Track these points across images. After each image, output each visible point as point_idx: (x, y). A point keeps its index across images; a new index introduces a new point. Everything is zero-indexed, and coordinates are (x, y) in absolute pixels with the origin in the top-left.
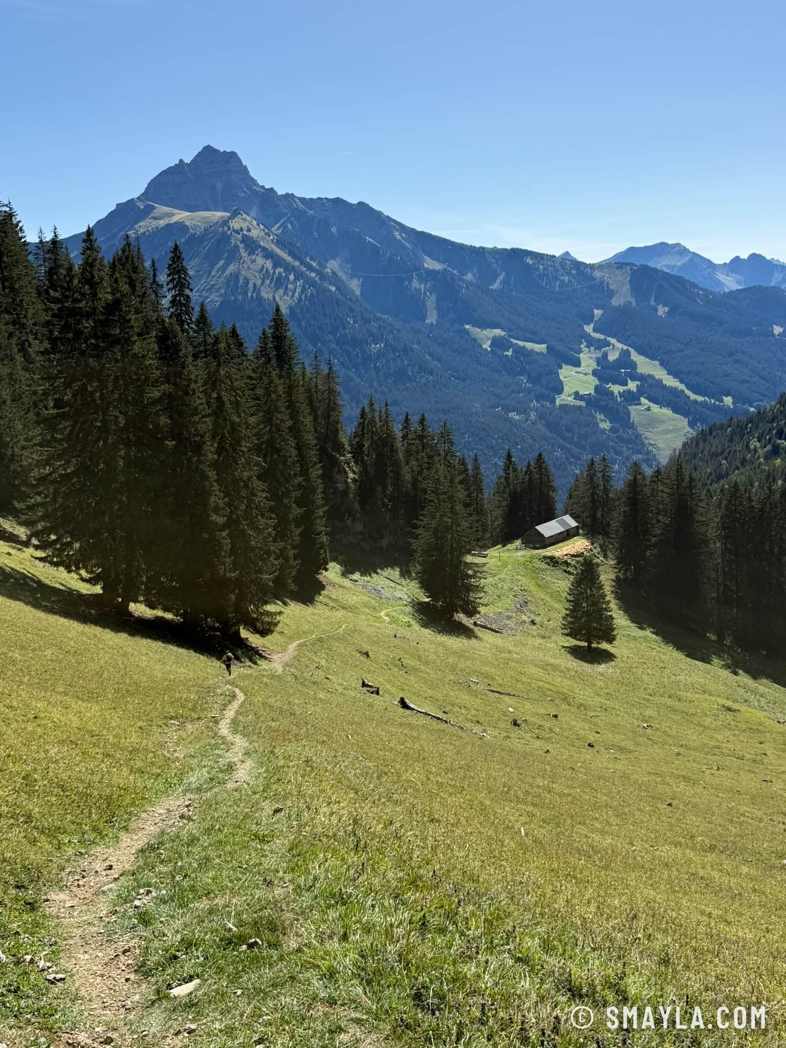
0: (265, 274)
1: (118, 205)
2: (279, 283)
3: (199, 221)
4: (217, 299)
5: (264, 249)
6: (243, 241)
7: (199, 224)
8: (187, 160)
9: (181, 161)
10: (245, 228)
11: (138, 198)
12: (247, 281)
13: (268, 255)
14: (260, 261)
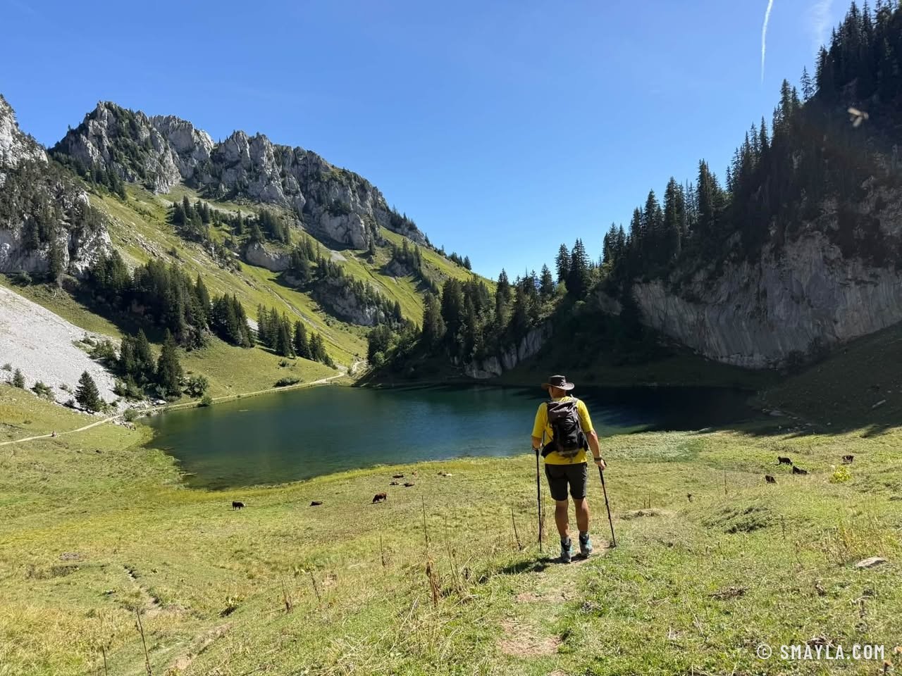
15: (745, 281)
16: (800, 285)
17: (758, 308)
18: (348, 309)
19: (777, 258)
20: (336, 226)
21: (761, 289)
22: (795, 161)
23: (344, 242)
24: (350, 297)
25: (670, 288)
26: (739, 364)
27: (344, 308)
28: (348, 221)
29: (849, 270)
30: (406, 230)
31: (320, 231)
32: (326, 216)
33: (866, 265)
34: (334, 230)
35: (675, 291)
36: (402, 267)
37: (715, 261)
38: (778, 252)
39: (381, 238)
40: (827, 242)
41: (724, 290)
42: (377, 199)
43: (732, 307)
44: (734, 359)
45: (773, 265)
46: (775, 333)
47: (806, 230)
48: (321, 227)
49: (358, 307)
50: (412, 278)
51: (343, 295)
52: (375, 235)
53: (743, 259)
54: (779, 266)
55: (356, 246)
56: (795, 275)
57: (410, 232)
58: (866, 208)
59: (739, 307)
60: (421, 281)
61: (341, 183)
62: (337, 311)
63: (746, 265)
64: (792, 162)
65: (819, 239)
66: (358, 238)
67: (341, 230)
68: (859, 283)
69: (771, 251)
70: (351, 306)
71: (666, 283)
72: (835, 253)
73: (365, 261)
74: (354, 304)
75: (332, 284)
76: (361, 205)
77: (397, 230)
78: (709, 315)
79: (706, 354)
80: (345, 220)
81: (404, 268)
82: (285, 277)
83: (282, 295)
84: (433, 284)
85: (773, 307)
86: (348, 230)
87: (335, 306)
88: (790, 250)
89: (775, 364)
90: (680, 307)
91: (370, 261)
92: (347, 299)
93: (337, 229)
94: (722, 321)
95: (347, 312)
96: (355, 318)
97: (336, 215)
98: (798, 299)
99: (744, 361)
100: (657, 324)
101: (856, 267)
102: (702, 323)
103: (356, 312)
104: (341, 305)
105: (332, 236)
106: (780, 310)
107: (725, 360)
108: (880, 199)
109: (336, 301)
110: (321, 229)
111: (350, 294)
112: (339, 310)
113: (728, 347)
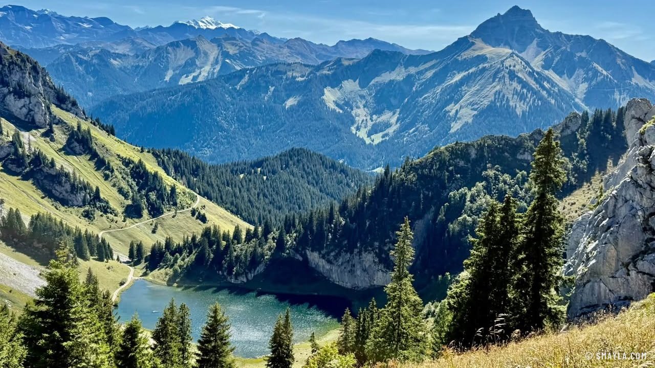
0: (516, 92)
1: (459, 39)
2: (522, 97)
3: (494, 55)
4: (486, 103)
5: (519, 78)
6: (508, 73)
7: (494, 56)
8: (502, 14)
9: (499, 14)
10: (512, 65)
11: (470, 36)
12: (504, 96)
13: (520, 81)
14: (515, 84)
15: (348, 259)
16: (365, 266)
17: (351, 270)
18: (64, 193)
19: (359, 256)
20: (20, 107)
21: (353, 263)
22: (368, 224)
23: (27, 120)
24: (66, 185)
25: (321, 256)
26: (342, 286)
27: (61, 193)
28: (30, 103)
29: (380, 266)
30: (70, 106)
31: (5, 109)
32: (10, 99)
33: (384, 267)
34: (18, 110)
35: (323, 257)
36: (80, 145)
37: (338, 249)
38: (360, 253)
39: (55, 116)
40: (375, 255)
41: (341, 260)
42: (45, 78)
43: (343, 267)
44: (341, 283)
45: (358, 257)
46: (356, 279)
47: (369, 250)
48: (5, 105)
49: (72, 192)
50: (88, 157)
51: (60, 183)
52: (50, 113)
53: (348, 252)
54: (360, 258)
55: (37, 124)
56: (364, 263)
57: (73, 108)
58: (386, 249)
59: (345, 268)
60: (96, 159)
61: (20, 67)
62: (55, 194)
63: (349, 254)
64: (366, 223)
65: (372, 254)
66: (39, 118)
67: (25, 110)
68: (382, 271)
69: (358, 252)
70: (67, 192)
71: (320, 253)
72: (377, 260)
73: (48, 139)
74: (69, 190)
75: (47, 172)
76: (35, 85)
77: (62, 105)
78: (334, 268)
79: (330, 279)
80: (28, 102)
81: (81, 146)
82: (8, 165)
83: (16, 184)
84: (109, 163)
85: (356, 270)
86: (30, 110)
87: (54, 191)
88: (364, 255)
89: (355, 288)
90: (324, 263)
91: (52, 140)
92: (64, 187)
93: (21, 109)
94: (339, 271)
95: (63, 196)
96: (70, 200)
97: (20, 98)
98: (365, 270)
99: (344, 285)
100: (314, 266)
101: (381, 266)
102: (332, 270)
103: (70, 196)
104: (58, 190)
105: (16, 115)
106: (359, 272)
107: (337, 283)
108: (390, 247)
109: (55, 188)
110: (5, 107)
111: (65, 182)
112: (57, 194)
113: (339, 279)
